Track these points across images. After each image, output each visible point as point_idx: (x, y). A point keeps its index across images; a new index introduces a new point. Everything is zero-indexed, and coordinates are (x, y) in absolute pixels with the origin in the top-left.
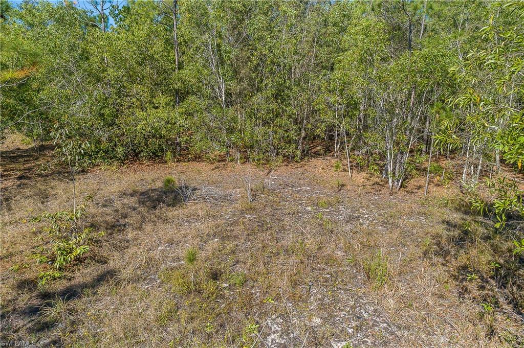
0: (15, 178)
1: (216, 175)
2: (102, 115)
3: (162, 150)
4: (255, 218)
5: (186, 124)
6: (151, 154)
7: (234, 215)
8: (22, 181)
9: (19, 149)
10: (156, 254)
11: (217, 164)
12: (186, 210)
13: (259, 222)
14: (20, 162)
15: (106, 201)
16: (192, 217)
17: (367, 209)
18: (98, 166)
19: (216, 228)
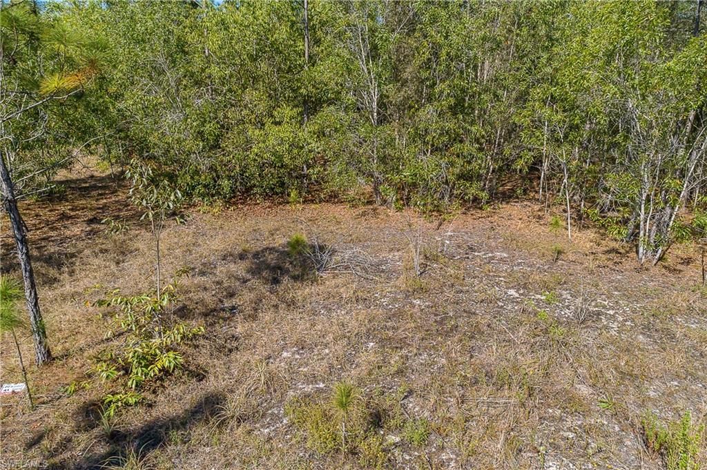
0: (84, 221)
1: (362, 228)
2: (201, 133)
3: (282, 184)
4: (428, 306)
5: (318, 148)
6: (267, 191)
7: (395, 300)
8: (93, 226)
9: (92, 177)
10: (280, 366)
11: (362, 209)
12: (322, 288)
13: (436, 315)
14: (92, 197)
15: (204, 264)
16: (331, 300)
17: (608, 298)
18: (195, 206)
19: (370, 321)
